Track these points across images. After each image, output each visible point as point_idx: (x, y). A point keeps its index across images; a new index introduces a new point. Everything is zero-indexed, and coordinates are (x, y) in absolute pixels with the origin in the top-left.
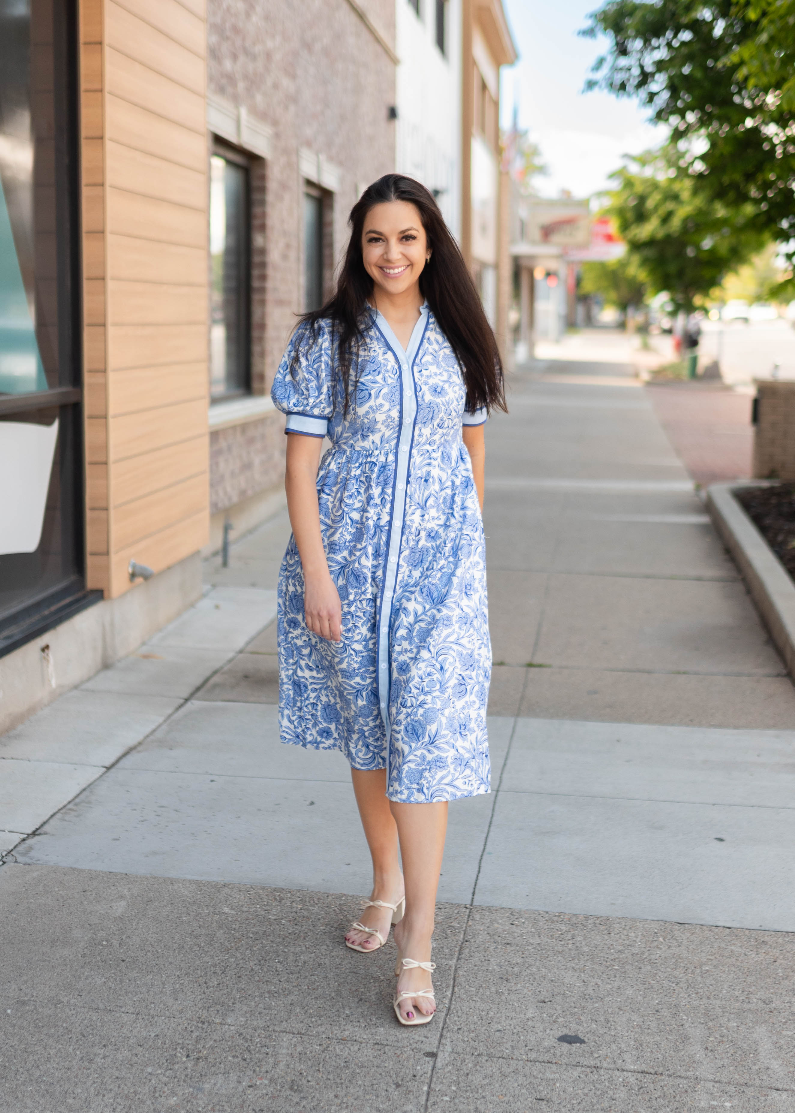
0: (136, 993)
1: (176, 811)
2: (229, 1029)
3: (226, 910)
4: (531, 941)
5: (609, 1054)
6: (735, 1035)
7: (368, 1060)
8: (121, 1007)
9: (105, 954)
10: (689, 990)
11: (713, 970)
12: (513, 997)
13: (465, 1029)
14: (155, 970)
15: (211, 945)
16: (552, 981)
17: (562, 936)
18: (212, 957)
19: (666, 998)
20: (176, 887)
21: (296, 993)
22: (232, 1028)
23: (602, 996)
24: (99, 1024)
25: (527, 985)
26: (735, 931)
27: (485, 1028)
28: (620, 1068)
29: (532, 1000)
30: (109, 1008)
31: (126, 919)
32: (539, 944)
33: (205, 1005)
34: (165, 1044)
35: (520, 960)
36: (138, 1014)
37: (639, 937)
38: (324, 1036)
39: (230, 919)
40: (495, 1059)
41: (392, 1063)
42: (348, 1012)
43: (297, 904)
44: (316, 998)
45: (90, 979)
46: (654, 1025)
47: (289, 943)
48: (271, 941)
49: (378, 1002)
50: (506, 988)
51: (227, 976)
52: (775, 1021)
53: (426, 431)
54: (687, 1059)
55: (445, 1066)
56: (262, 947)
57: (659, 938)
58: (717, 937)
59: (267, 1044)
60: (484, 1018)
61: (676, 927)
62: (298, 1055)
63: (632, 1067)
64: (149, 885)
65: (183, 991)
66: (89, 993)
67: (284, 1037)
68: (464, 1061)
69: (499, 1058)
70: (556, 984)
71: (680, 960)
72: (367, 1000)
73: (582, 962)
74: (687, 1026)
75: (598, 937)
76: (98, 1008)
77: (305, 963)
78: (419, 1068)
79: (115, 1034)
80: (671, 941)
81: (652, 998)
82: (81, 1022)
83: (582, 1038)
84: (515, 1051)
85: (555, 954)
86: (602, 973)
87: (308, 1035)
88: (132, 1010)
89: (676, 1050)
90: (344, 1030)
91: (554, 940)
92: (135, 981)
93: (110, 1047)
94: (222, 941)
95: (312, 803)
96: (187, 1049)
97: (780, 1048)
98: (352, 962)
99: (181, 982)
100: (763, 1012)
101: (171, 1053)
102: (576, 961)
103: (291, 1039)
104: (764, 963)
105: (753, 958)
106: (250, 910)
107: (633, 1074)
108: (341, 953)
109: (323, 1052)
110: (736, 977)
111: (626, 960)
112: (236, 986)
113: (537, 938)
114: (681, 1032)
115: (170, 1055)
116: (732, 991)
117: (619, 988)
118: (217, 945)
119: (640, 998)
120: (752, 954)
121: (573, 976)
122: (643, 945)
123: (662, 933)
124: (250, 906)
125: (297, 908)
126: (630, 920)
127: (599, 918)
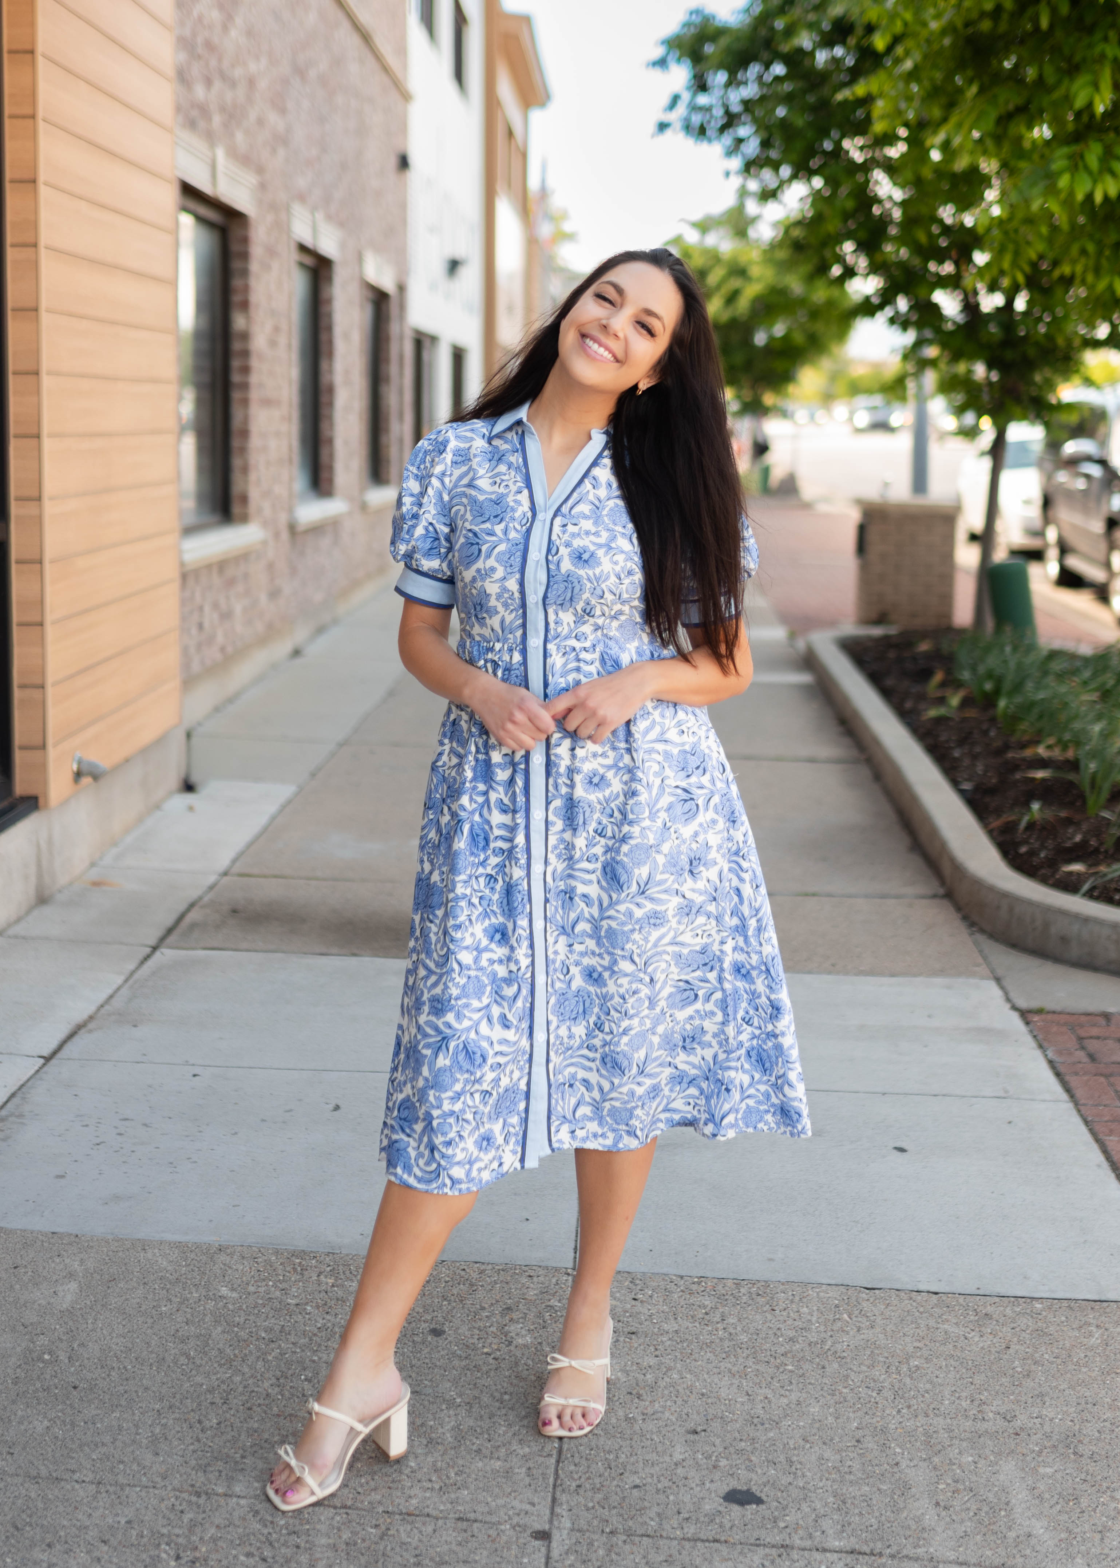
0: (96, 1445)
1: (145, 1125)
2: (238, 1504)
3: (224, 1291)
4: (666, 1327)
5: (801, 1522)
6: (974, 1478)
7: (450, 1550)
8: (73, 1472)
9: (48, 1377)
10: (897, 1402)
11: (925, 1365)
12: (651, 1426)
13: (588, 1486)
14: (123, 1403)
15: (205, 1353)
16: (703, 1395)
17: (707, 1317)
18: (208, 1375)
19: (867, 1417)
20: (149, 1255)
22: (243, 1502)
23: (776, 1418)
24: (40, 1505)
25: (669, 1403)
26: (944, 1297)
27: (615, 1483)
28: (819, 1546)
29: (678, 1429)
30: (54, 1475)
31: (78, 1313)
32: (676, 1332)
33: (200, 1462)
34: (142, 1537)
35: (653, 1361)
36: (99, 1483)
37: (815, 1314)
38: (380, 1509)
39: (231, 1307)
40: (637, 1539)
41: (485, 1553)
42: (413, 1464)
43: (326, 1277)
45: (26, 1423)
46: (856, 1465)
47: (320, 1345)
48: (293, 1343)
49: (456, 1444)
50: (639, 1410)
51: (231, 1409)
52: (1025, 1451)
53: (567, 617)
54: (911, 1523)
55: (564, 1556)
56: (281, 1354)
57: (842, 1314)
58: (921, 1309)
59: (296, 1529)
60: (613, 1464)
61: (864, 1295)
62: (344, 1547)
63: (837, 1543)
64: (110, 1253)
65: (166, 1439)
66: (24, 1449)
67: (322, 1514)
68: (591, 1544)
69: (643, 1535)
70: (710, 1401)
71: (877, 1352)
73: (741, 1360)
74: (903, 1465)
75: (758, 1317)
76: (38, 1476)
78: (525, 1560)
79: (65, 1523)
80: (860, 1319)
81: (848, 1418)
82: (13, 1503)
83: (758, 1494)
84: (664, 1522)
85: (701, 1349)
86: (772, 1378)
87: (357, 1509)
88: (90, 1477)
89: (897, 1511)
90: (410, 1497)
91: (697, 1324)
92: (94, 1423)
93: (58, 1547)
94: (221, 1346)
95: (337, 1108)
96: (176, 1544)
97: (1040, 1497)
98: (414, 1375)
99: (164, 1421)
100: (1005, 1434)
101: (152, 1553)
102: (732, 1359)
103: (333, 1518)
104: (993, 1350)
105: (977, 1344)
106: (260, 1290)
107: (840, 1555)
109: (381, 1538)
110: (958, 1376)
111: (802, 1354)
112: (245, 1425)
113: (673, 1321)
114: (897, 1476)
115: (151, 1557)
116: (957, 1402)
117: (799, 1403)
118: (214, 1353)
119: (830, 1419)
120: (974, 1336)
121: (731, 1384)
122: (822, 1328)
123: (846, 1306)
124: (259, 1284)
125: (327, 1283)
126: (799, 1286)
127: (754, 1284)
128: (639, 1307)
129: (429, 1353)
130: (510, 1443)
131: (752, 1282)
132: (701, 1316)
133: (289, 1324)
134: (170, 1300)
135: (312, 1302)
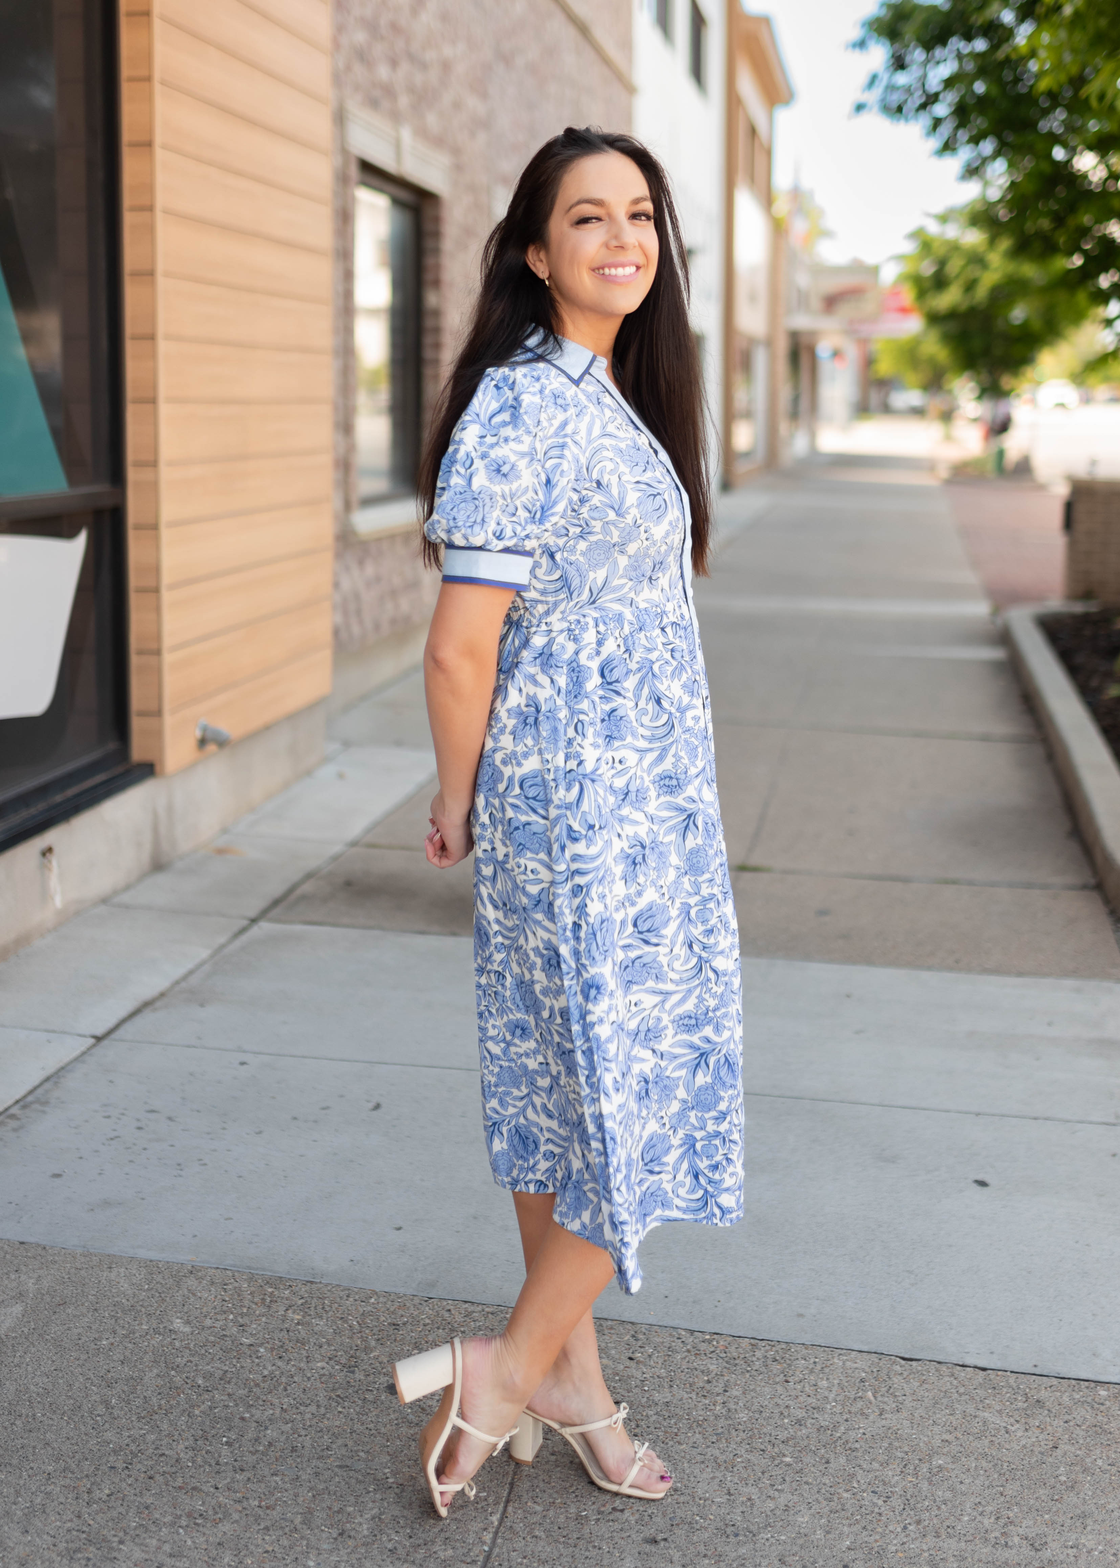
1: (170, 1119)
3: (178, 1324)
4: (657, 1396)
10: (905, 1514)
11: (950, 1466)
12: (603, 1529)
14: (15, 1462)
15: (128, 1401)
17: (708, 1386)
18: (120, 1430)
19: (865, 1533)
20: (113, 1276)
21: (236, 1516)
23: (754, 1528)
26: (993, 1375)
29: (633, 1537)
31: (10, 1343)
32: (667, 1404)
37: (835, 1389)
39: (177, 1344)
43: (294, 1313)
44: (267, 1528)
47: (257, 1399)
48: (229, 1395)
49: (370, 1539)
50: (594, 1507)
51: (129, 1476)
56: (210, 1408)
57: (865, 1391)
58: (962, 1390)
61: (898, 1367)
64: (73, 1270)
65: (44, 1512)
70: (682, 1499)
71: (896, 1444)
72: (352, 1533)
73: (732, 1446)
75: (766, 1389)
77: (270, 1444)
80: (886, 1399)
81: (841, 1534)
85: (690, 1428)
86: (763, 1473)
91: (694, 1396)
94: (148, 1393)
95: (377, 1107)
98: (350, 1443)
99: (49, 1489)
102: (722, 1445)
104: (1037, 1449)
105: (1019, 1441)
106: (216, 1324)
108: (337, 1423)
110: (987, 1483)
111: (806, 1443)
112: (139, 1499)
113: (665, 1391)
116: (979, 1518)
117: (787, 1508)
118: (139, 1402)
119: (820, 1534)
120: (1018, 1430)
121: (713, 1478)
122: (838, 1409)
123: (873, 1381)
124: (219, 1317)
125: (292, 1320)
126: (824, 1351)
127: (773, 1346)
128: (632, 1370)
129: (377, 1416)
130: (433, 1542)
131: (773, 1343)
132: (701, 1384)
133: (234, 1370)
134: (115, 1332)
135: (268, 1342)
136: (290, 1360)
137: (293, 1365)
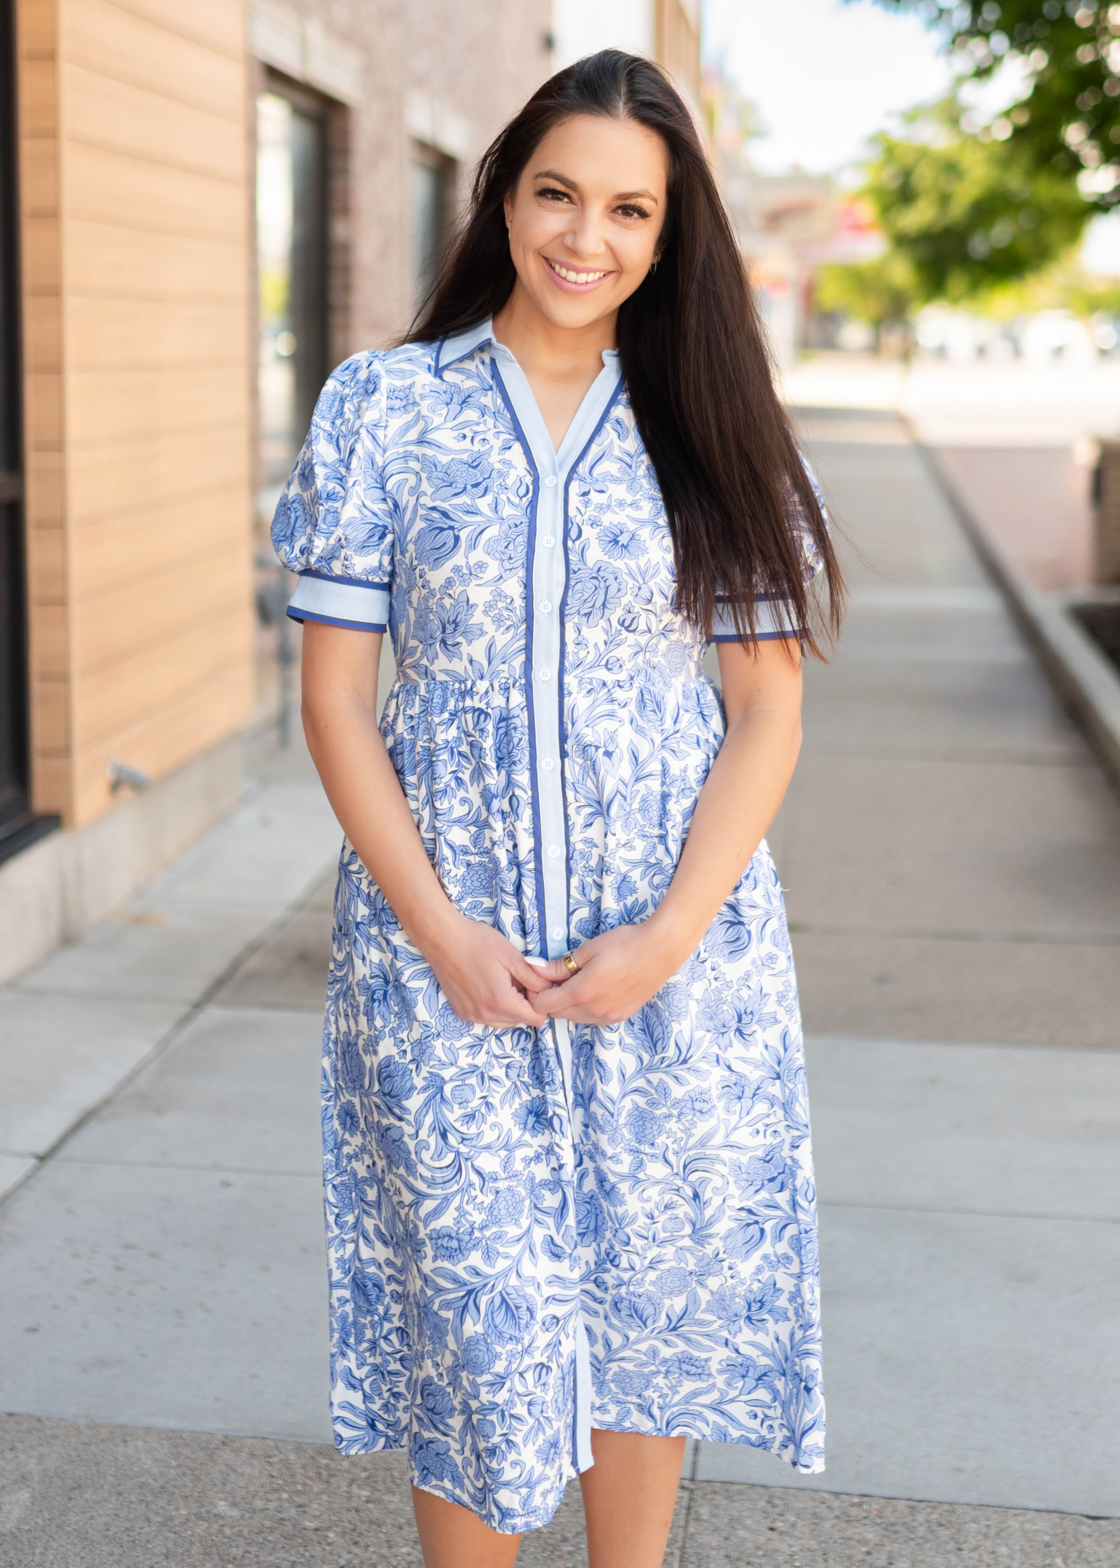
3: (222, 1507)
17: (869, 1559)
20: (130, 1451)
37: (1017, 1556)
39: (228, 1531)
53: (595, 635)
57: (1053, 1557)
61: (1084, 1528)
64: (79, 1445)
80: (1078, 1565)
106: (269, 1505)
123: (1059, 1545)
124: (270, 1496)
125: (359, 1497)
126: (996, 1512)
127: (935, 1508)
128: (778, 1543)
131: (933, 1504)
132: (860, 1557)
133: (302, 1560)
134: (148, 1520)
135: (336, 1526)
136: (368, 1546)
137: (374, 1552)
